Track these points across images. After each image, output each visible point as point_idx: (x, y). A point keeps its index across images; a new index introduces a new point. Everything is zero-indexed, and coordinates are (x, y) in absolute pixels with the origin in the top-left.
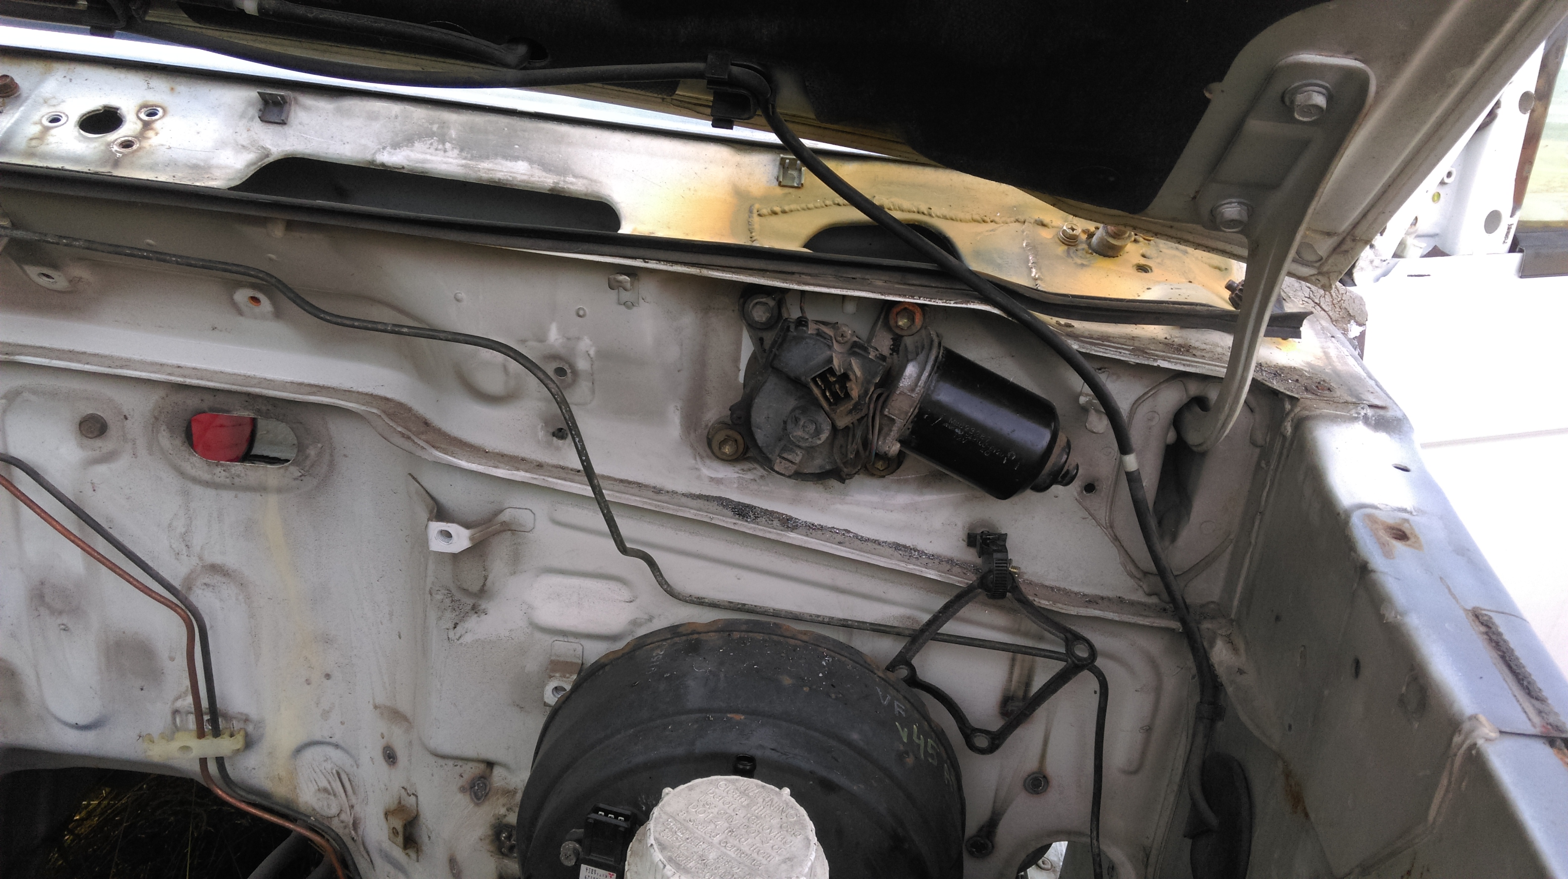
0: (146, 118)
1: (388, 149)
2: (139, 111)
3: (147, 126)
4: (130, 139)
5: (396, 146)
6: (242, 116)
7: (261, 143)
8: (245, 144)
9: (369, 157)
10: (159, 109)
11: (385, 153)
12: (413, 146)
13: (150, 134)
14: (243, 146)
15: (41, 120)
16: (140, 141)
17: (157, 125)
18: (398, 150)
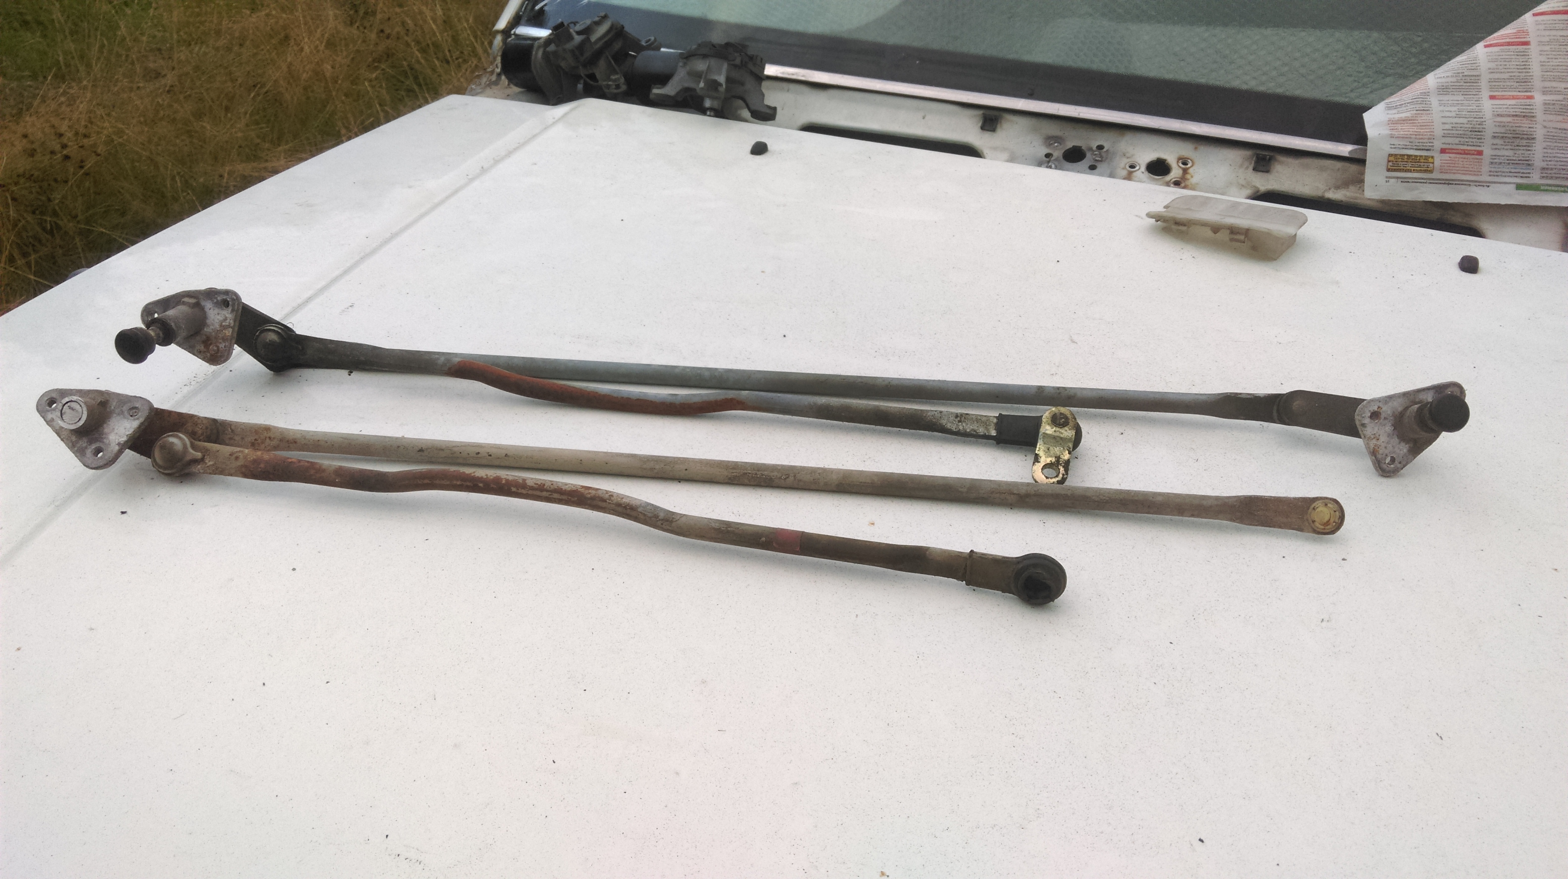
0: (1183, 166)
1: (1333, 189)
2: (1178, 162)
3: (1185, 171)
4: (1178, 179)
5: (1337, 187)
6: (1241, 166)
7: (1254, 184)
8: (1244, 184)
9: (1320, 194)
10: (1189, 160)
11: (1331, 191)
12: (1348, 188)
13: (1188, 176)
14: (1243, 186)
15: (1125, 167)
16: (1184, 182)
17: (1191, 171)
18: (1339, 191)
